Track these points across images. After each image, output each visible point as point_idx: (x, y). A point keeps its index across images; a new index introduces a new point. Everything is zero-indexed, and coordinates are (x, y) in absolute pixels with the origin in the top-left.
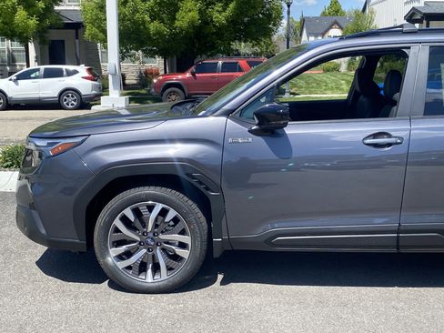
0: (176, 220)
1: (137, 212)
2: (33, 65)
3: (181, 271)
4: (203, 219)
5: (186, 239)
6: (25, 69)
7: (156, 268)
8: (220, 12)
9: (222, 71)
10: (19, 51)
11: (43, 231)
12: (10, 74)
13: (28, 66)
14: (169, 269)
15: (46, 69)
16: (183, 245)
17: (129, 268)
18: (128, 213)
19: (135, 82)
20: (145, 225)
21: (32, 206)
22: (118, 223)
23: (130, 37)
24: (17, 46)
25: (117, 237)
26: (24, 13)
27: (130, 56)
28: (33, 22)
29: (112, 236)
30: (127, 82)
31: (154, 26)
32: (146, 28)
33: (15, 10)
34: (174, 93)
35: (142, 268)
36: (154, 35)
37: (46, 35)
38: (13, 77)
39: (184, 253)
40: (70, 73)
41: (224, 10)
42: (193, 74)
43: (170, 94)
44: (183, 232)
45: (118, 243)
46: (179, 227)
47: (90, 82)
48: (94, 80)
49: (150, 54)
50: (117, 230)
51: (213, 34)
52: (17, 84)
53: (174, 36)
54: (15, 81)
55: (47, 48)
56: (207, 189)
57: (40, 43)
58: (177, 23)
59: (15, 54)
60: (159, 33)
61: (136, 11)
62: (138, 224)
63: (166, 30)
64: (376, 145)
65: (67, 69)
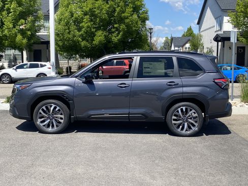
0: (59, 110)
1: (47, 107)
2: (25, 62)
3: (61, 127)
4: (68, 110)
5: (62, 116)
6: (21, 64)
7: (53, 126)
8: (115, 37)
9: (116, 65)
10: (18, 55)
11: (17, 114)
12: (14, 66)
13: (23, 62)
14: (57, 126)
15: (30, 64)
16: (61, 119)
17: (44, 126)
18: (44, 108)
20: (49, 112)
21: (14, 106)
22: (41, 111)
23: (72, 49)
24: (17, 52)
25: (40, 115)
26: (21, 37)
27: (73, 58)
28: (25, 41)
29: (39, 115)
30: (72, 71)
31: (83, 44)
32: (80, 44)
33: (16, 36)
35: (48, 126)
36: (83, 47)
37: (32, 47)
38: (15, 67)
39: (62, 121)
40: (42, 66)
41: (118, 36)
44: (61, 114)
45: (41, 118)
46: (60, 112)
49: (82, 57)
50: (41, 113)
51: (113, 47)
52: (16, 71)
53: (93, 48)
54: (15, 69)
55: (32, 53)
56: (69, 100)
57: (29, 51)
58: (94, 42)
59: (17, 56)
60: (86, 47)
61: (74, 36)
62: (47, 112)
63: (89, 45)
64: (121, 87)
65: (40, 64)
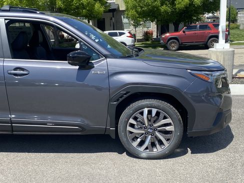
9: (199, 30)
19: (141, 38)
34: (173, 42)
36: (163, 12)
40: (121, 34)
42: (184, 32)
43: (171, 43)
47: (131, 38)
48: (132, 38)
60: (165, 11)
65: (119, 33)
